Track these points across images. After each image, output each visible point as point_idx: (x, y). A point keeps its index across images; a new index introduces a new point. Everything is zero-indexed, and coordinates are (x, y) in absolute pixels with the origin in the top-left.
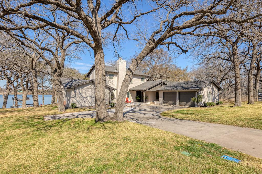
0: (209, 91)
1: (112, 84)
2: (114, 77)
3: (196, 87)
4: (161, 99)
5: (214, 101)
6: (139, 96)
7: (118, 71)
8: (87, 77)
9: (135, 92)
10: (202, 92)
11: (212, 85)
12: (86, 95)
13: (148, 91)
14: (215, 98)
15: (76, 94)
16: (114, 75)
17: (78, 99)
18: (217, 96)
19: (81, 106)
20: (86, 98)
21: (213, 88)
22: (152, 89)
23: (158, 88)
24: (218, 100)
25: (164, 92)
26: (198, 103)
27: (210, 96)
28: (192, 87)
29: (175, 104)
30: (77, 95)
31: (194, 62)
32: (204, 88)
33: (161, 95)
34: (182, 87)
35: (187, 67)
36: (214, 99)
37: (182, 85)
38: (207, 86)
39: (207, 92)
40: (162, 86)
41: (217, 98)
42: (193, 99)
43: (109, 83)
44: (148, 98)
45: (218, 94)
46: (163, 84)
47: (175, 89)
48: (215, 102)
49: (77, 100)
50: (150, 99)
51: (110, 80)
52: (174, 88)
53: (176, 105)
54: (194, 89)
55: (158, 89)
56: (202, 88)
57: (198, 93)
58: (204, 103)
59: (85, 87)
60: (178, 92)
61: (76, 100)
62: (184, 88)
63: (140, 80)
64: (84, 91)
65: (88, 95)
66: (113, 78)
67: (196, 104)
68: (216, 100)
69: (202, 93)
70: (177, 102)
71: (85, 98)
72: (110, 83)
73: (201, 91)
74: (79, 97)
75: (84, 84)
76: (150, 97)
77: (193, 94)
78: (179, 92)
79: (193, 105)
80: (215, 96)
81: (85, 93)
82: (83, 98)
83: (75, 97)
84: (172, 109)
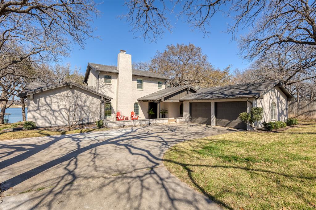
0: (271, 100)
1: (110, 90)
2: (113, 80)
3: (247, 92)
4: (186, 114)
5: (280, 117)
6: (153, 110)
7: (118, 71)
8: (85, 83)
9: (147, 103)
10: (261, 102)
11: (276, 91)
12: (59, 106)
13: (163, 100)
14: (283, 113)
15: (40, 105)
16: (112, 77)
17: (44, 113)
18: (285, 109)
19: (50, 125)
20: (59, 112)
21: (279, 96)
22: (171, 98)
23: (182, 97)
24: (287, 116)
25: (191, 104)
26: (251, 123)
27: (273, 110)
28: (240, 93)
29: (209, 123)
30: (42, 107)
31: (242, 53)
32: (265, 93)
33: (186, 107)
34: (222, 94)
35: (228, 68)
36: (280, 115)
37: (221, 91)
38: (270, 90)
39: (269, 101)
40: (188, 93)
41: (285, 113)
42: (243, 114)
43: (104, 89)
44: (168, 113)
45: (286, 106)
46: (189, 91)
47: (210, 97)
48: (283, 119)
49: (42, 115)
50: (170, 114)
51: (106, 84)
52: (208, 96)
53: (210, 125)
54: (244, 96)
55: (182, 99)
56: (261, 95)
57: (252, 103)
58: (265, 122)
59: (57, 94)
60: (214, 103)
61: (40, 114)
62: (225, 95)
63: (156, 86)
64: (55, 100)
65: (63, 107)
66: (110, 82)
67: (248, 124)
68: (283, 115)
69: (259, 104)
70: (212, 120)
71: (57, 111)
72: (106, 89)
73: (258, 101)
74: (45, 110)
75: (53, 88)
76: (170, 111)
77: (242, 106)
78: (216, 104)
79: (242, 127)
80: (281, 109)
81: (57, 103)
82: (53, 112)
83: (38, 109)
84: (202, 134)
